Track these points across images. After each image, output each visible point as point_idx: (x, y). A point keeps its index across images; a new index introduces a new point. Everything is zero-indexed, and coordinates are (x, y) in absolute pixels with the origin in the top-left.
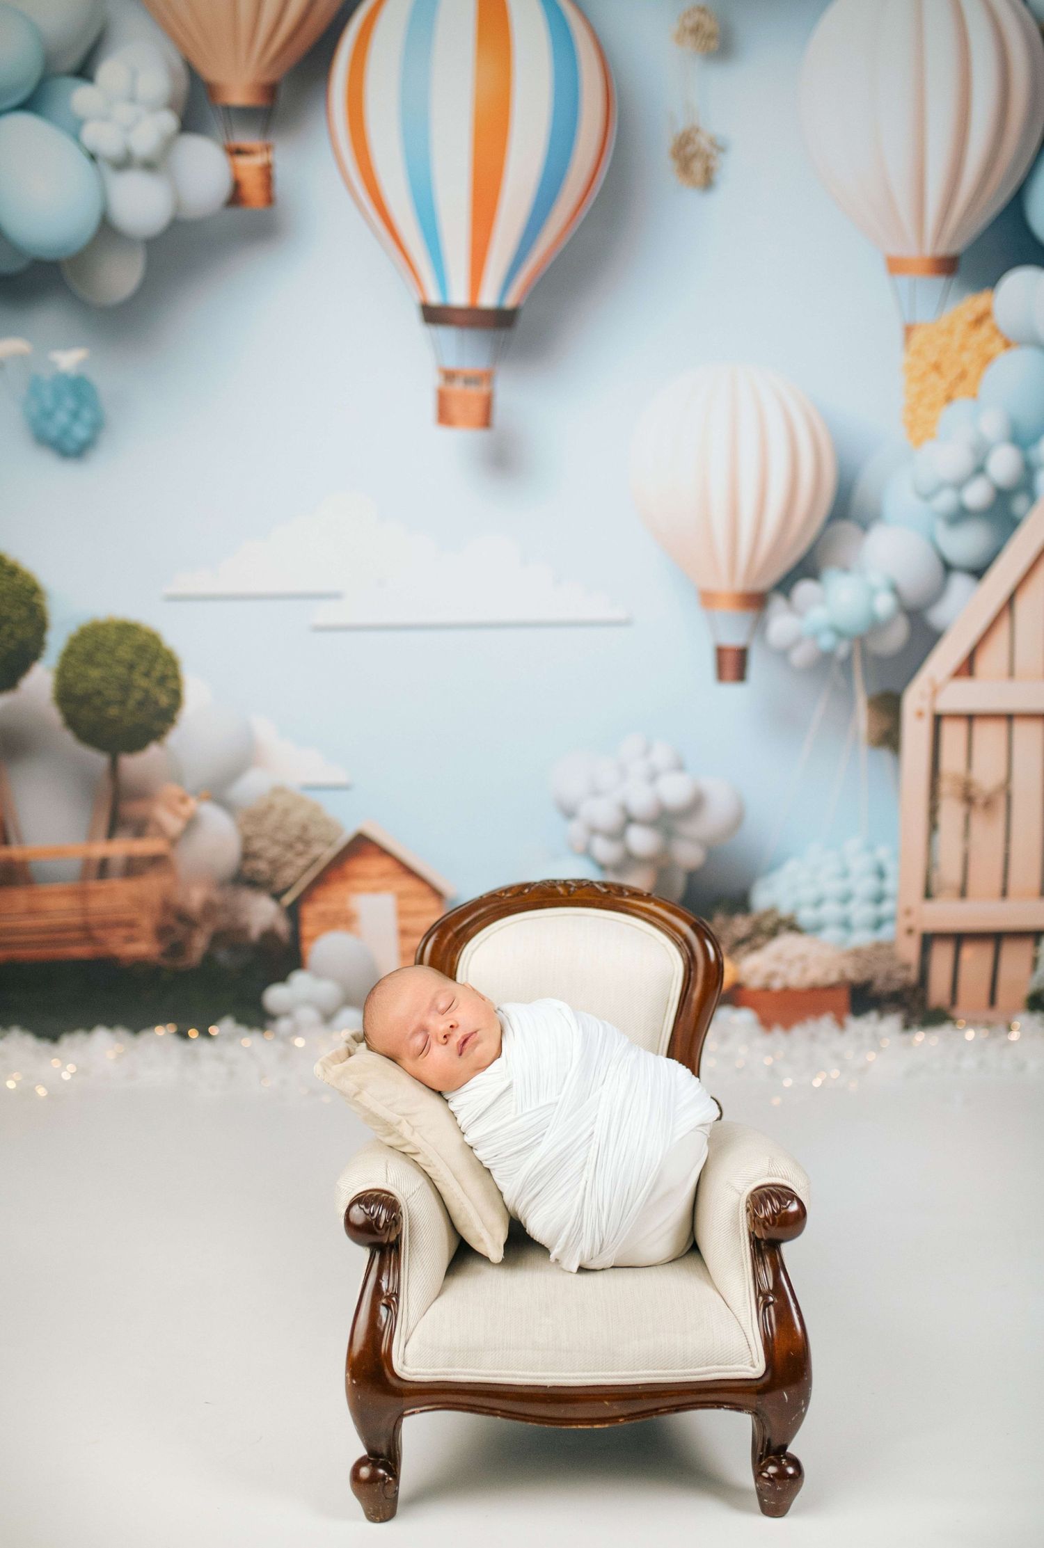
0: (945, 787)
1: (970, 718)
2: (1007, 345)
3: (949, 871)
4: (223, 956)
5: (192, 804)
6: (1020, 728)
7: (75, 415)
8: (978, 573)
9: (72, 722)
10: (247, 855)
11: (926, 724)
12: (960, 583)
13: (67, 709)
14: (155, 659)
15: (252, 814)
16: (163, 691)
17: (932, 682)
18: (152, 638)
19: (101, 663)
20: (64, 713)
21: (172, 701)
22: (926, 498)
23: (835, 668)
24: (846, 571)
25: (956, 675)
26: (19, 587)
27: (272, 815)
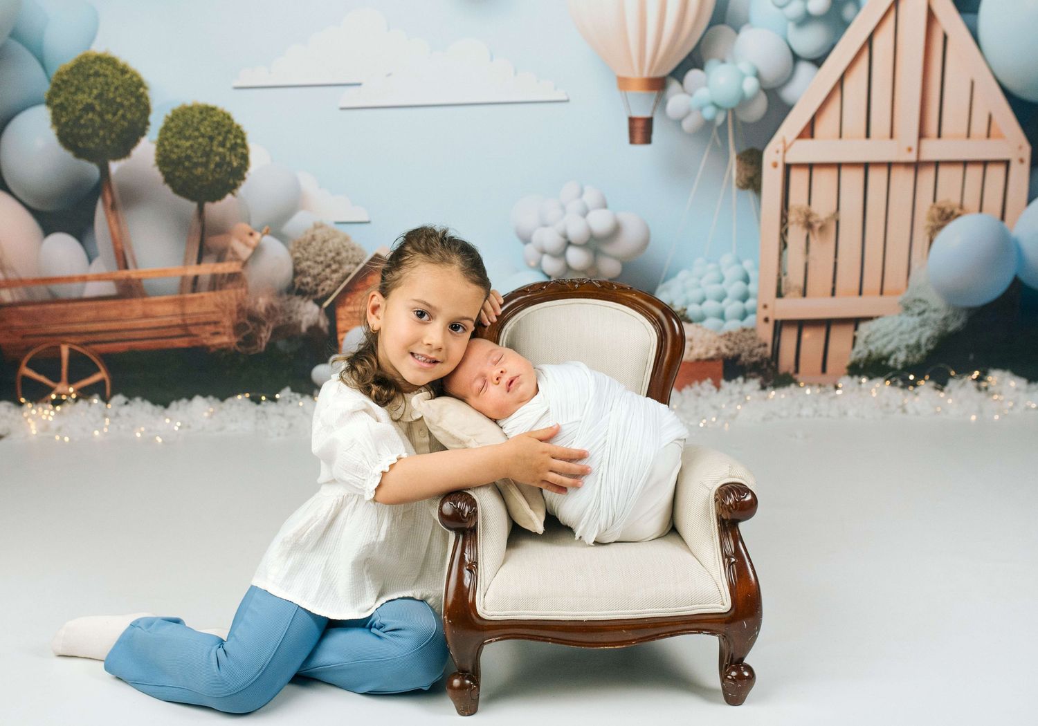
0: (792, 217)
1: (811, 167)
3: (795, 277)
4: (281, 344)
5: (258, 235)
6: (845, 173)
8: (818, 62)
9: (169, 180)
10: (296, 273)
11: (779, 171)
12: (805, 69)
13: (166, 169)
14: (229, 132)
15: (300, 243)
16: (235, 156)
17: (784, 142)
18: (226, 116)
19: (190, 135)
20: (164, 173)
21: (243, 162)
22: (781, 7)
23: (715, 132)
24: (723, 61)
25: (801, 136)
26: (129, 82)
27: (314, 243)
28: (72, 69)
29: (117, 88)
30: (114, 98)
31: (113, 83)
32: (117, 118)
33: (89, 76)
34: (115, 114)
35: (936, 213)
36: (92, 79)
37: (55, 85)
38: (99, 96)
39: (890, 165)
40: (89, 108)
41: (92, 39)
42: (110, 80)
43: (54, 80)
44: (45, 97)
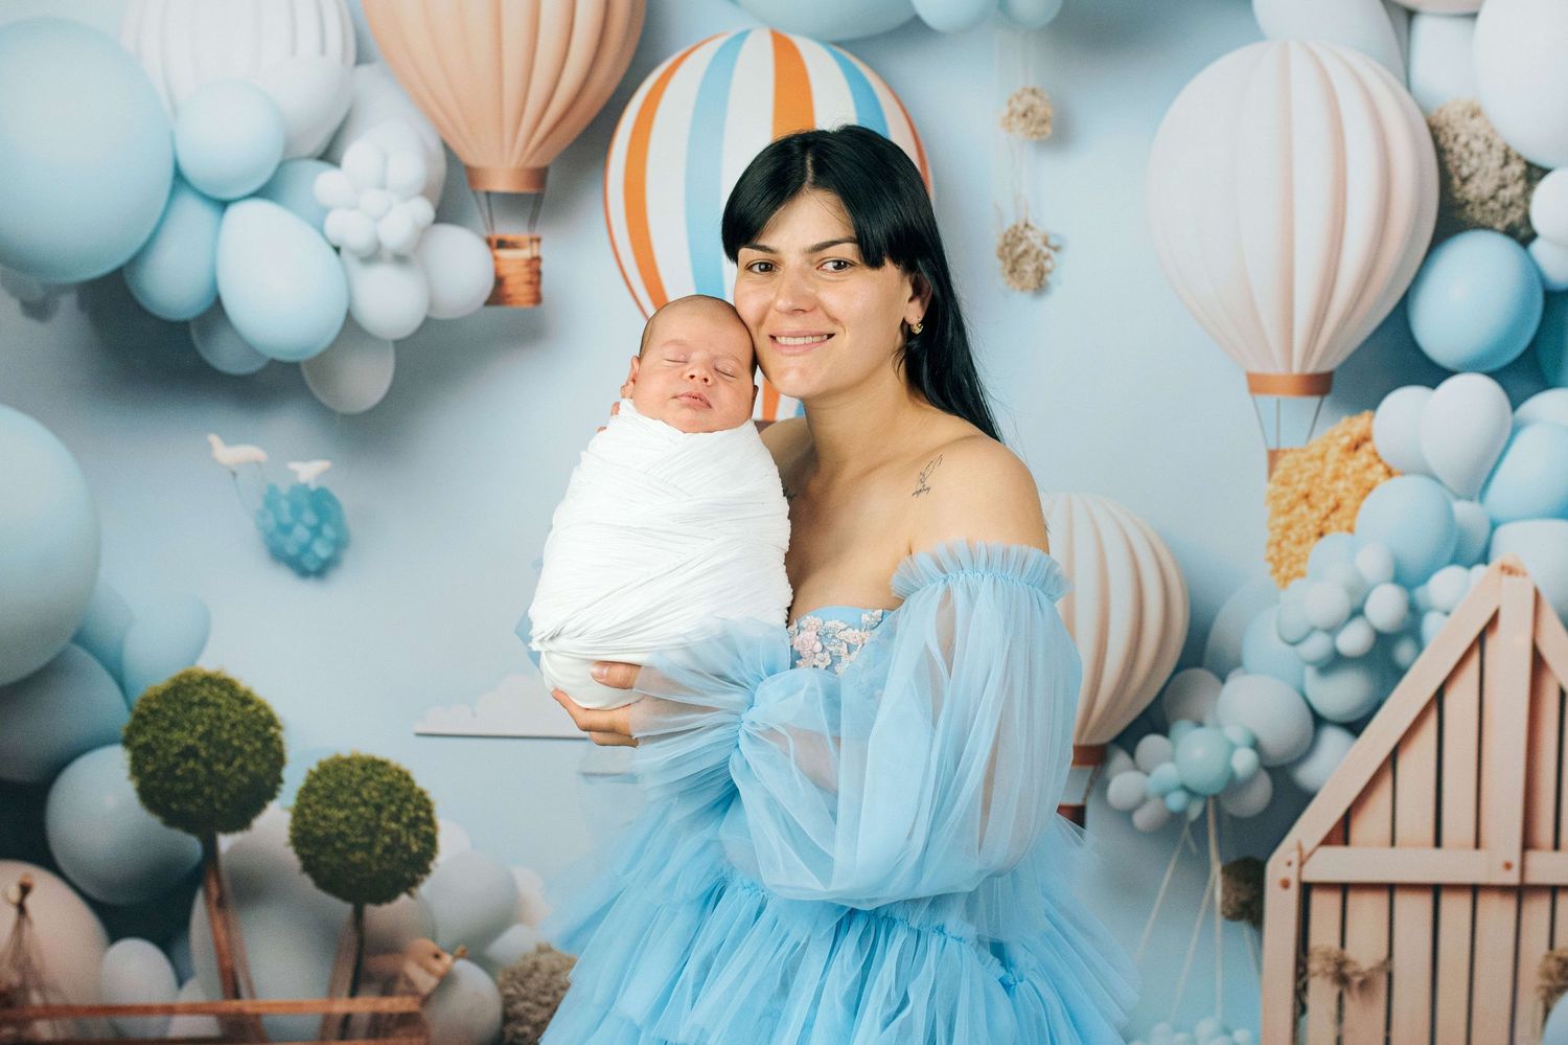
0: (1314, 965)
1: (1344, 889)
2: (1389, 473)
5: (447, 959)
6: (1403, 901)
7: (316, 531)
8: (1354, 727)
9: (310, 866)
10: (507, 1018)
11: (1293, 894)
12: (1332, 738)
13: (306, 851)
14: (407, 799)
15: (514, 974)
16: (416, 835)
17: (1300, 848)
18: (403, 776)
19: (345, 802)
20: (302, 857)
21: (427, 846)
22: (1294, 644)
23: (1186, 831)
24: (1200, 724)
25: (1327, 841)
26: (254, 717)
27: (536, 975)
28: (166, 693)
29: (233, 726)
30: (230, 740)
31: (228, 717)
32: (231, 770)
33: (192, 704)
34: (229, 764)
35: (1553, 966)
36: (196, 710)
37: (139, 716)
38: (207, 736)
39: (1475, 890)
40: (189, 752)
41: (200, 649)
42: (223, 713)
43: (137, 708)
44: (123, 733)
